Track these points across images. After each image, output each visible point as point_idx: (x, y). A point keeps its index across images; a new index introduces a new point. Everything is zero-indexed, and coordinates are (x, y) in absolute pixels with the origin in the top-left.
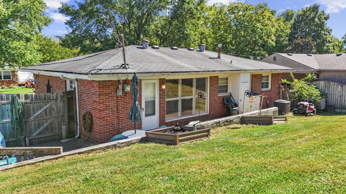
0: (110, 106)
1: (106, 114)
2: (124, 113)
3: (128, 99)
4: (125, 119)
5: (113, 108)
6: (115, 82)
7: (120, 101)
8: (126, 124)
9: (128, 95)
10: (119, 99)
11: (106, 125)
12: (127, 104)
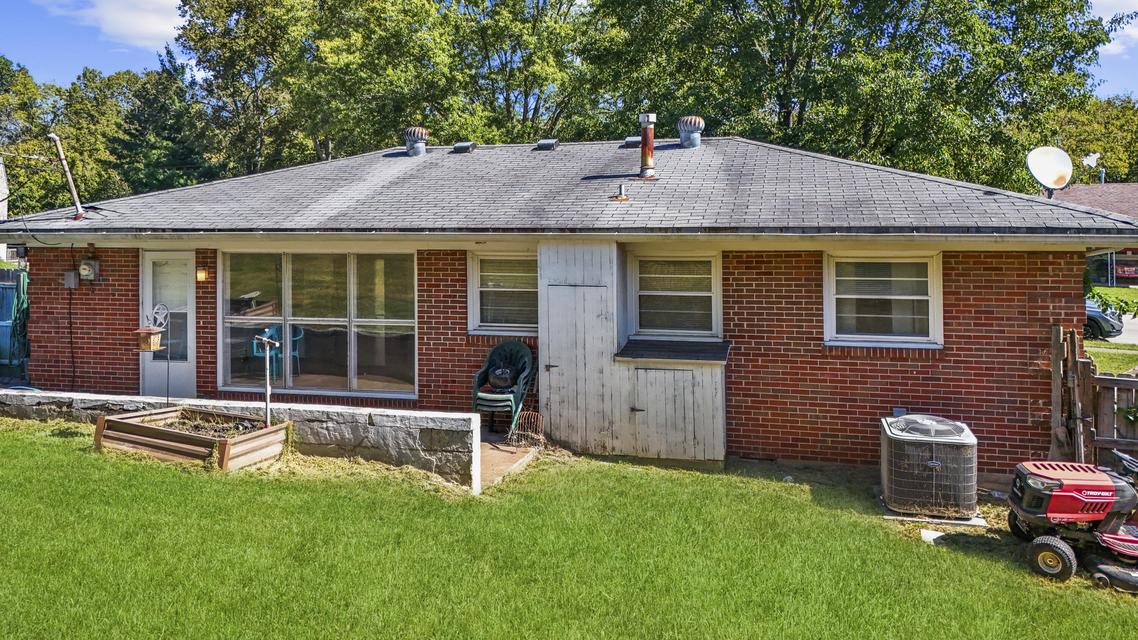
0: (53, 313)
1: (42, 332)
2: (88, 338)
3: (99, 299)
4: (90, 353)
5: (62, 318)
6: (67, 252)
7: (77, 304)
8: (93, 368)
9: (99, 290)
10: (76, 299)
11: (43, 361)
12: (97, 314)
